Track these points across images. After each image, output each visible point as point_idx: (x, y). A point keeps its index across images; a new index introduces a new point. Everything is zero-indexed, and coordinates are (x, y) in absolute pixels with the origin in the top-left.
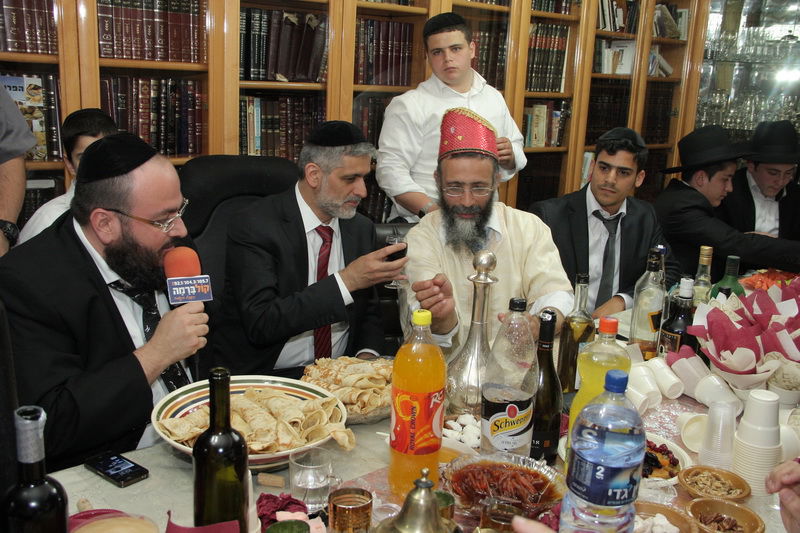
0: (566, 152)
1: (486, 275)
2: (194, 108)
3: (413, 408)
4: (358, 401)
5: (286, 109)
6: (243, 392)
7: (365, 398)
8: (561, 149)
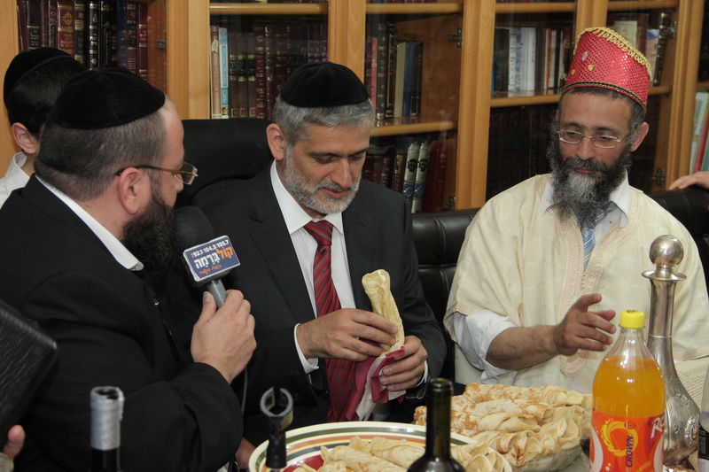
0: (668, 94)
1: (670, 271)
2: (136, 45)
3: (630, 438)
4: (510, 449)
5: (263, 45)
6: (347, 444)
7: (521, 443)
8: (661, 89)
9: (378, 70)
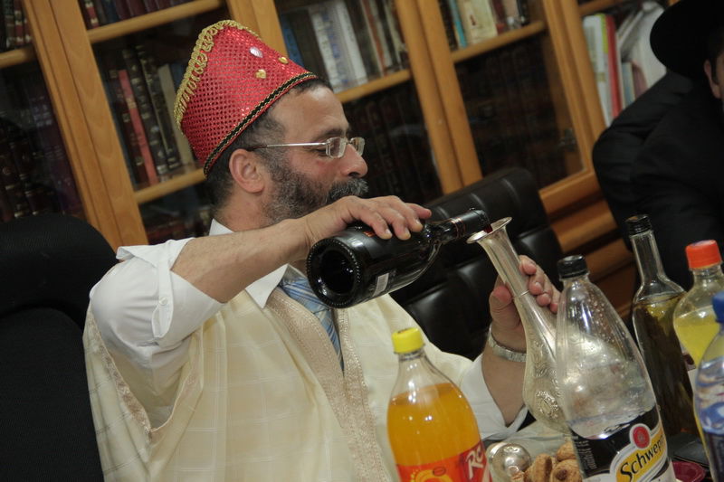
8: (534, 28)
9: (140, 111)
